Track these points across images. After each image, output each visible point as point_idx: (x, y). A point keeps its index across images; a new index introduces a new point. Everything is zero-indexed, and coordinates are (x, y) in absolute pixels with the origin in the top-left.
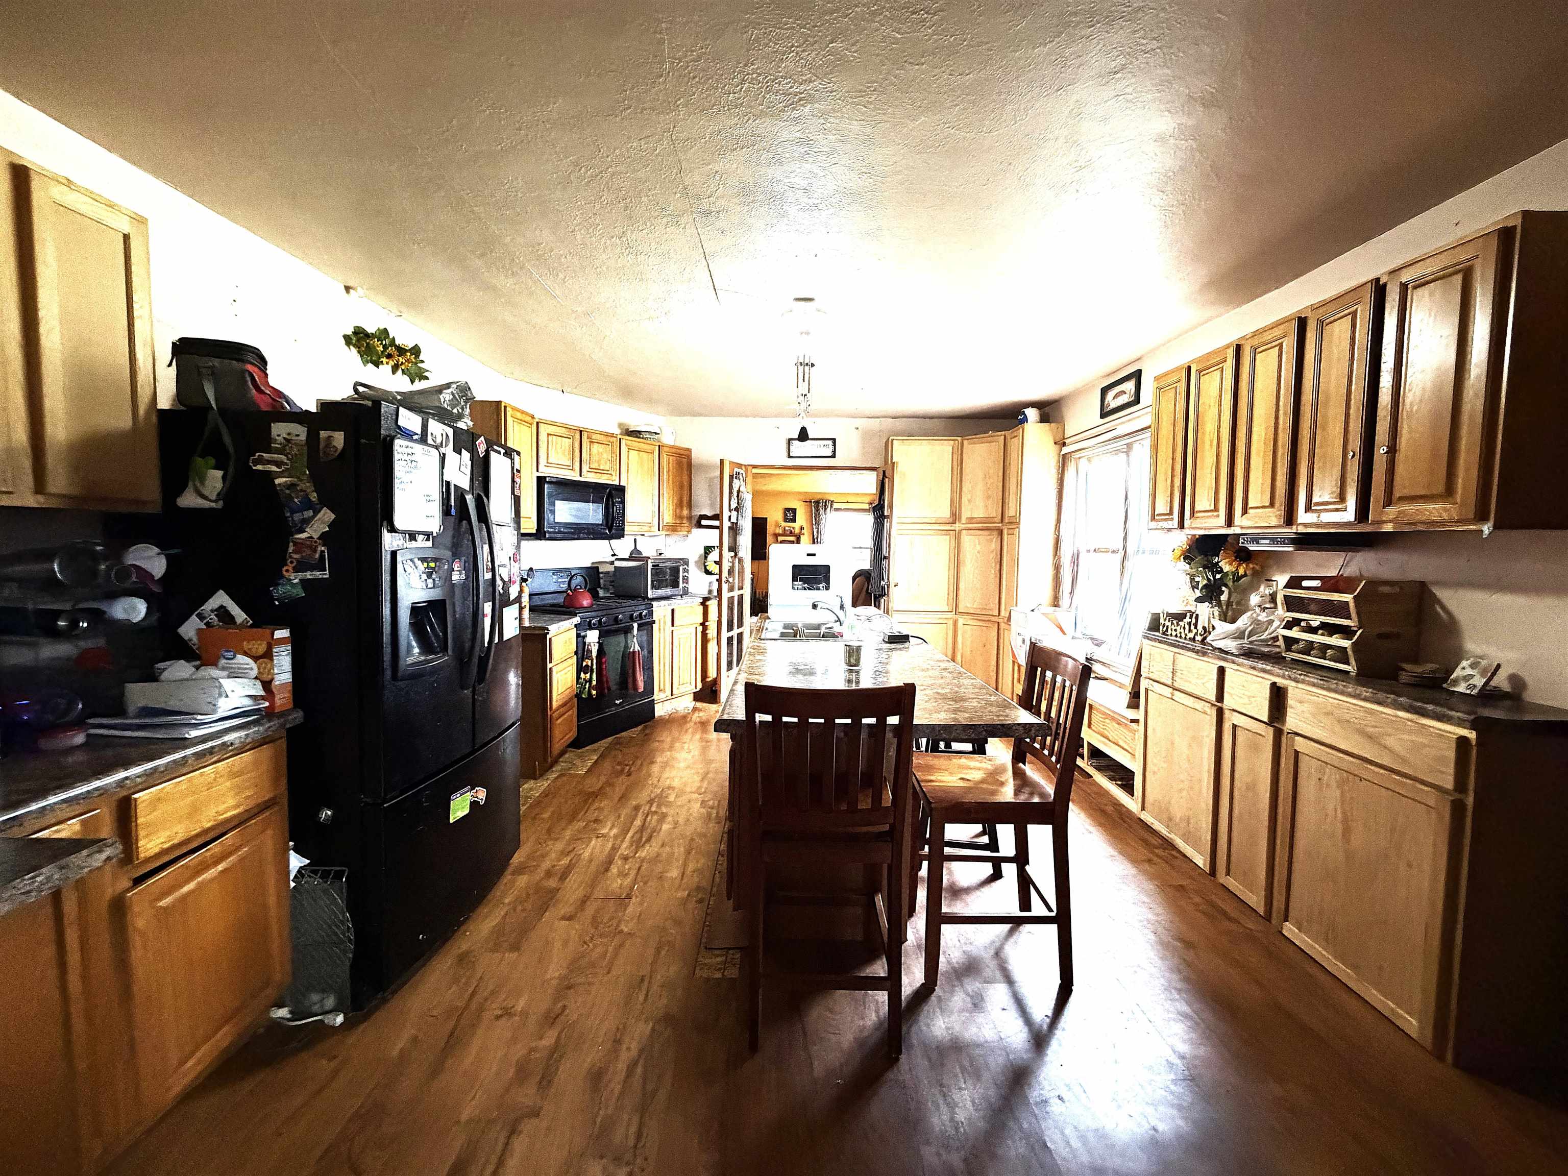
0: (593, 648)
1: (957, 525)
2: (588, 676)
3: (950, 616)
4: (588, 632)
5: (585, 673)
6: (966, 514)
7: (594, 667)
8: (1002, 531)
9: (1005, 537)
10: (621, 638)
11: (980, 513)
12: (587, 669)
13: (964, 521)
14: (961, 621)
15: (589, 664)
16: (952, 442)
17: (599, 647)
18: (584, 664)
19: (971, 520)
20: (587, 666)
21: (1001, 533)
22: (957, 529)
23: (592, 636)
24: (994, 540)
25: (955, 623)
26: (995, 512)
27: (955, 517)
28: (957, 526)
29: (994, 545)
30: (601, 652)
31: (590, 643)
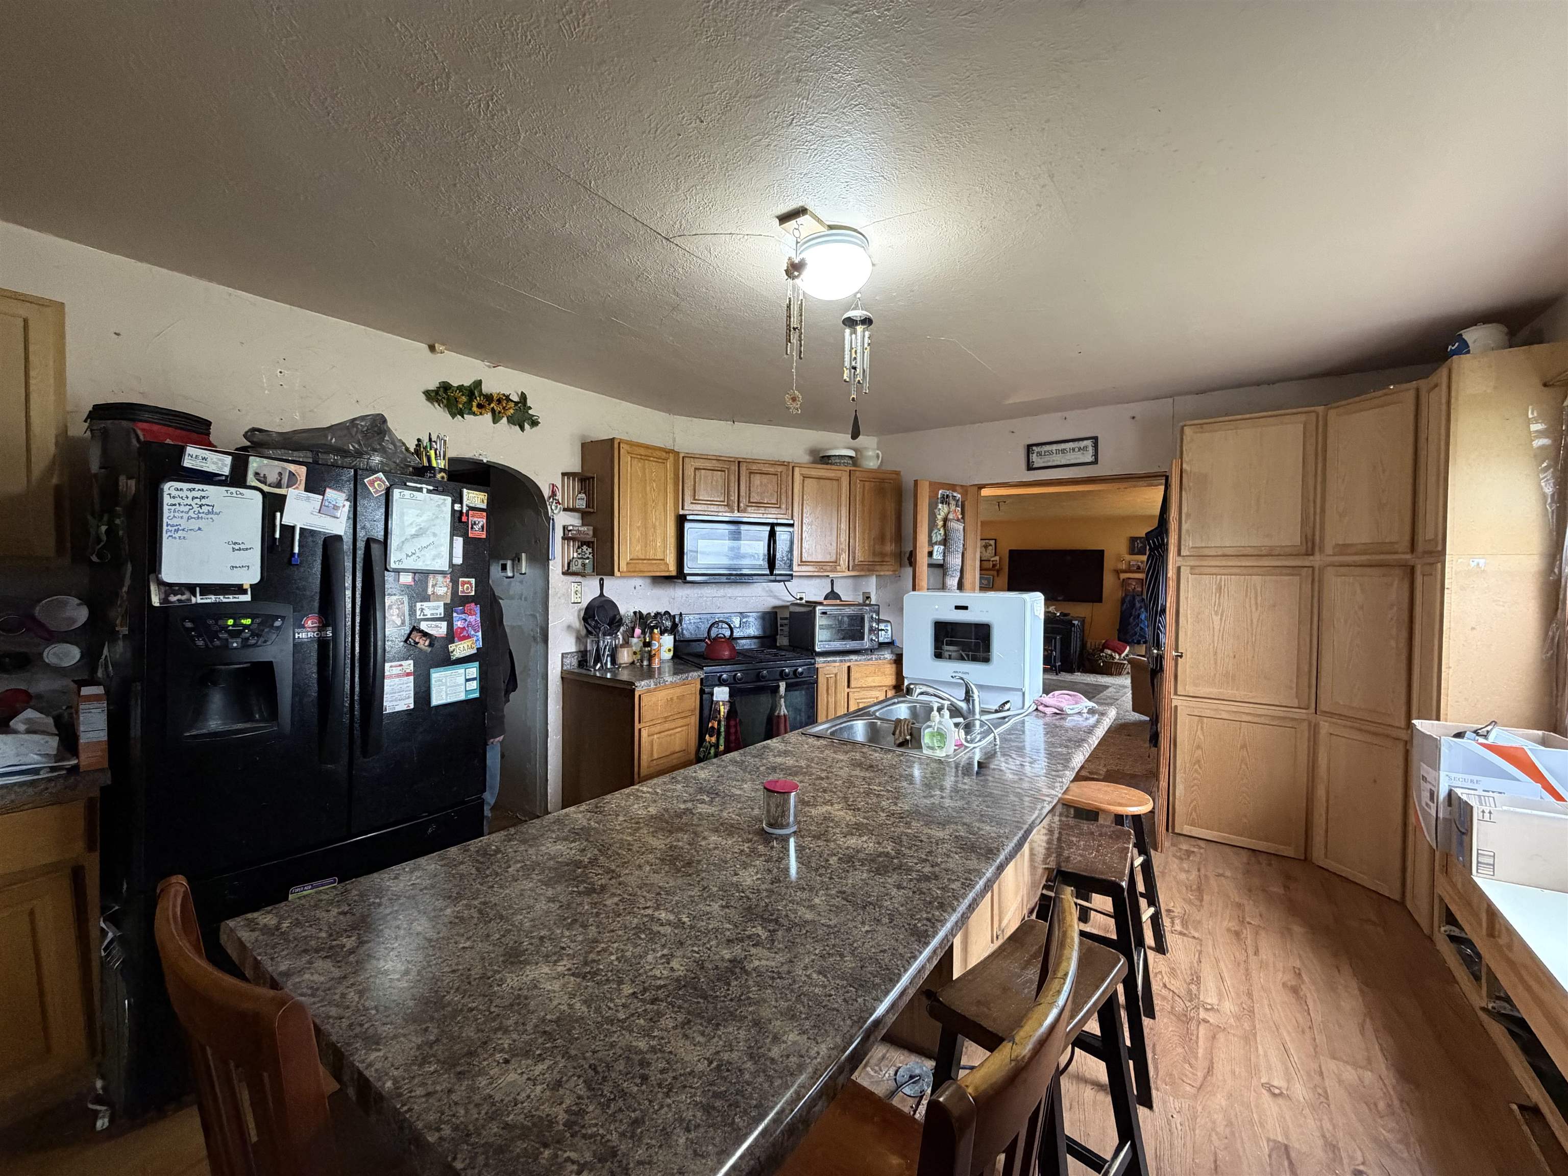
0: (722, 708)
1: (1317, 556)
2: (714, 739)
3: (1305, 717)
4: (716, 690)
5: (711, 736)
6: (1334, 536)
7: (722, 729)
8: (1413, 569)
9: (1419, 579)
10: (765, 699)
11: (1361, 535)
12: (711, 732)
13: (1329, 550)
14: (1325, 727)
15: (716, 726)
16: (1303, 418)
17: (731, 707)
18: (710, 725)
19: (1343, 549)
20: (713, 727)
21: (1411, 571)
22: (1317, 565)
23: (721, 694)
24: (1395, 586)
25: (1314, 730)
26: (1398, 535)
27: (1310, 546)
28: (1317, 560)
29: (1396, 590)
30: (731, 714)
31: (718, 702)
